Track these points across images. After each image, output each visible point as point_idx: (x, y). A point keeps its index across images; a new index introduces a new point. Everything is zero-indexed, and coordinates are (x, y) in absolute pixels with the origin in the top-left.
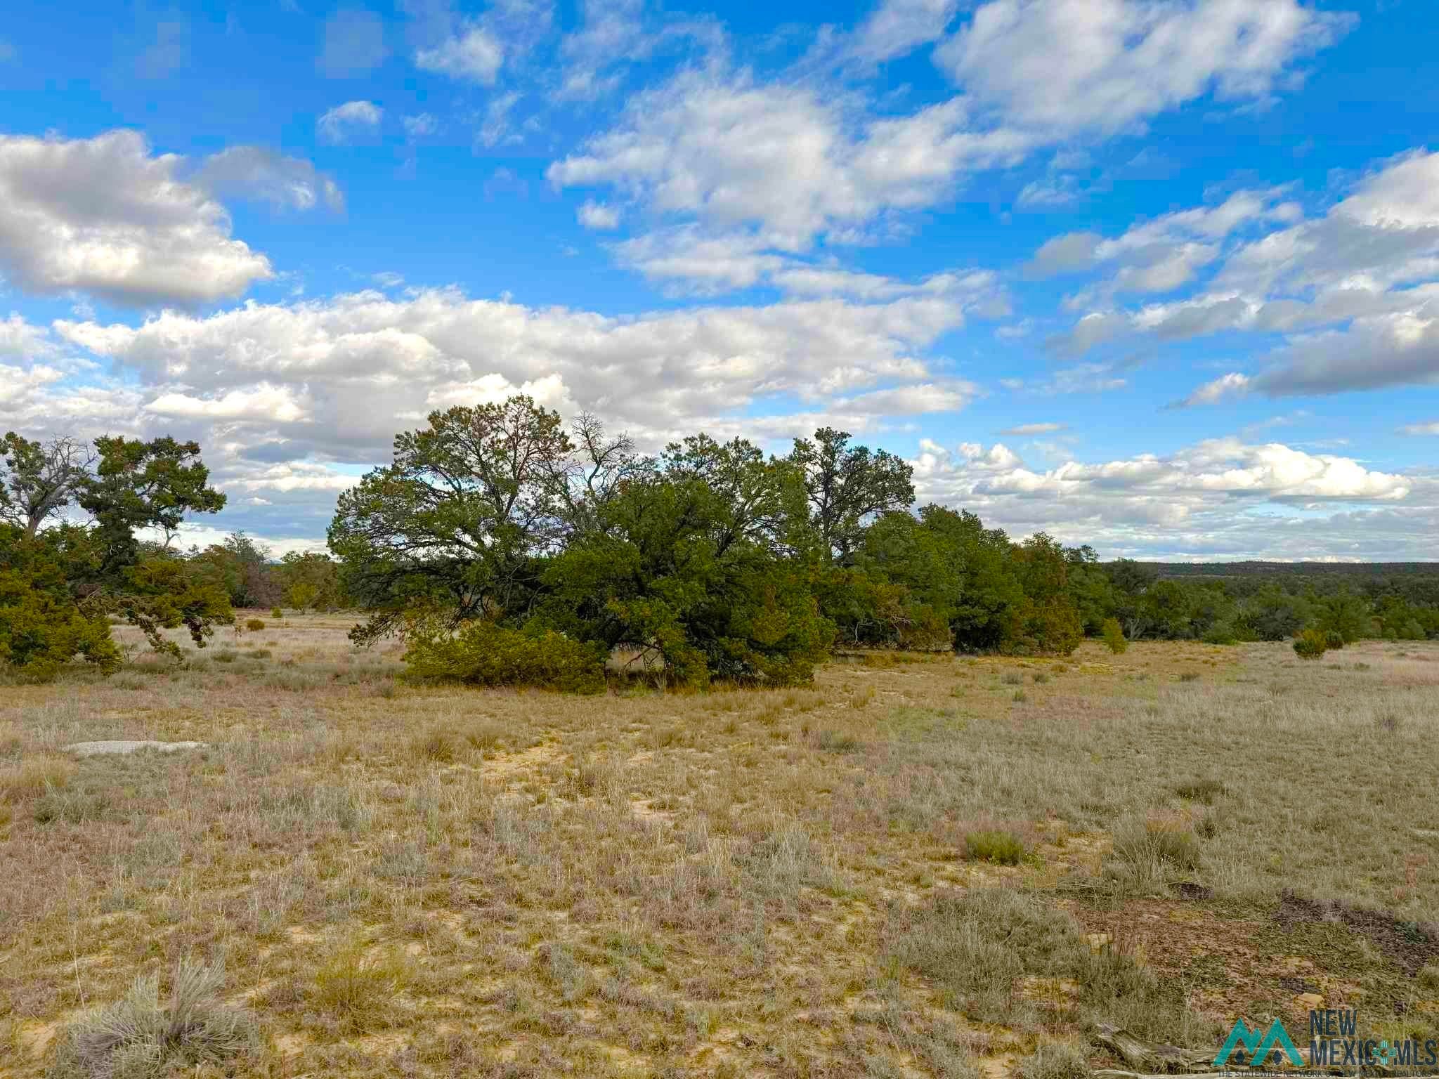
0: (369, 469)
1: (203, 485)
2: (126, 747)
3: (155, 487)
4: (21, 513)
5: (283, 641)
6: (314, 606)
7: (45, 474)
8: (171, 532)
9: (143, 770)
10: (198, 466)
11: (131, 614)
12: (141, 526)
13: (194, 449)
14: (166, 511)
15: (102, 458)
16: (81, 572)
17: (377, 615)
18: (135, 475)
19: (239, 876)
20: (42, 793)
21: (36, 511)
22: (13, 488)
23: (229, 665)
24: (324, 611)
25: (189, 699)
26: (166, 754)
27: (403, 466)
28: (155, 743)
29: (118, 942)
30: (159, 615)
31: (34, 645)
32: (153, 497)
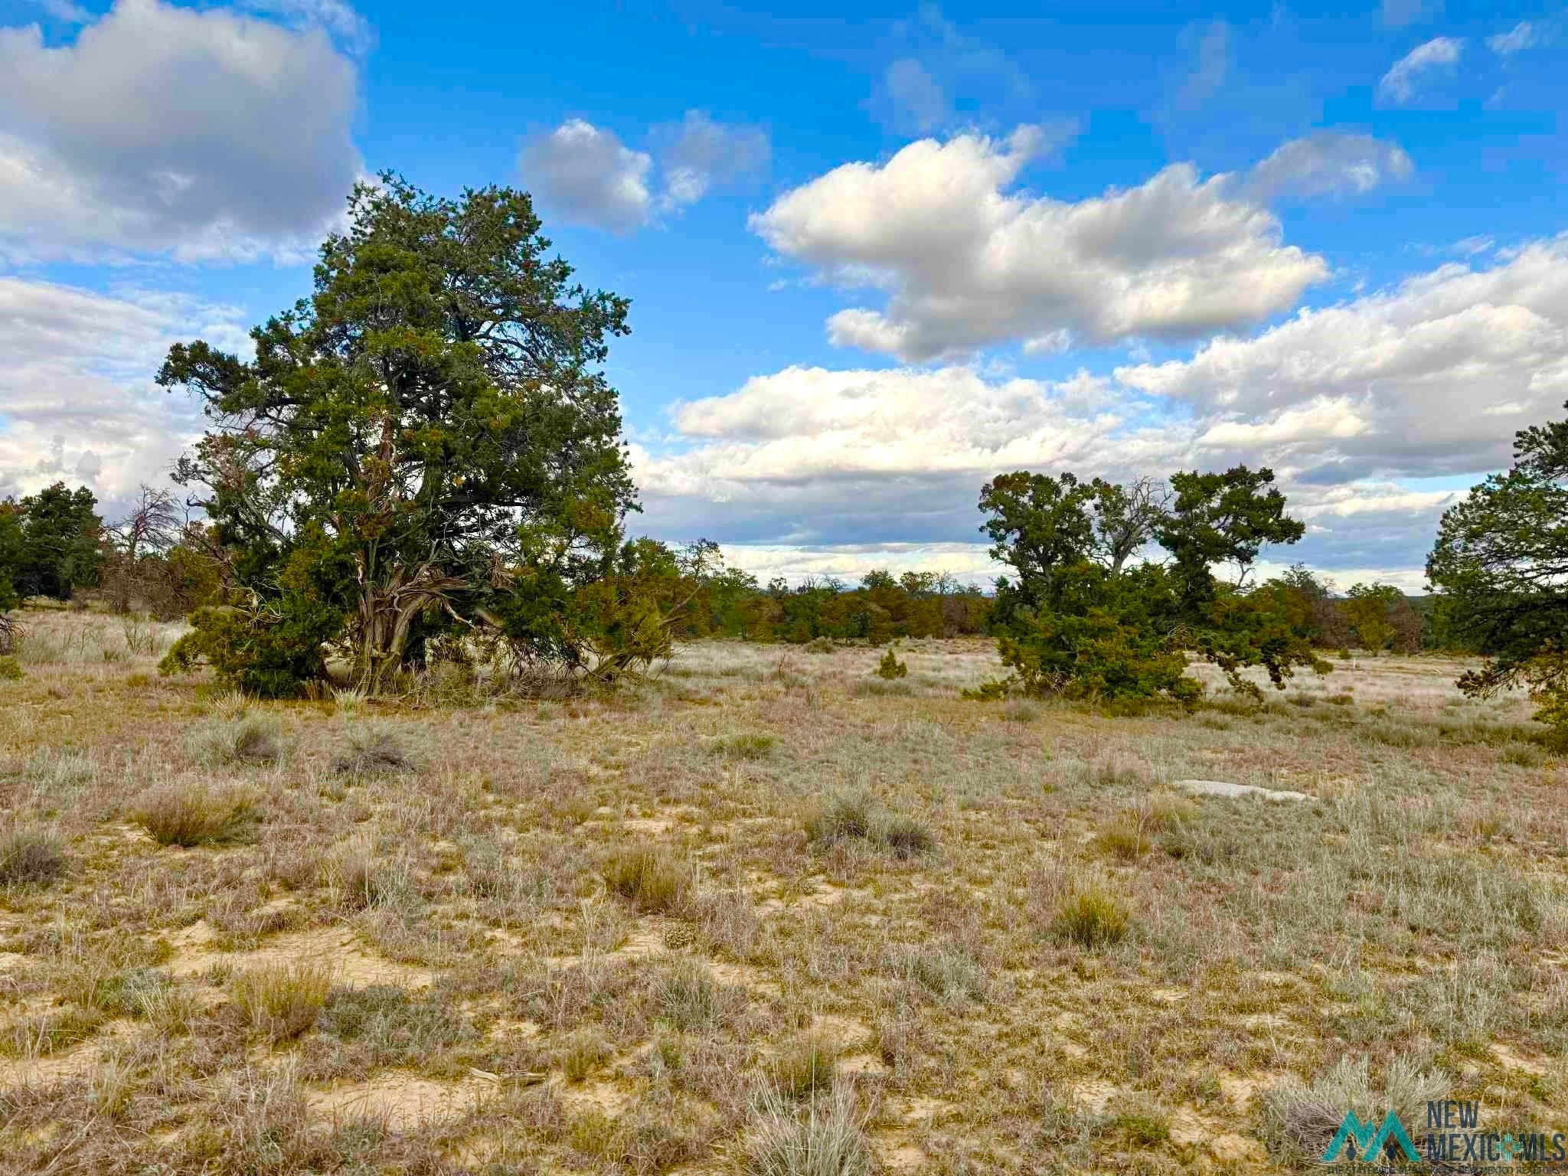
0: (1481, 478)
1: (1279, 514)
2: (1233, 790)
3: (1230, 520)
4: (1107, 553)
5: (1359, 686)
6: (1389, 647)
7: (1127, 514)
8: (1246, 567)
9: (1257, 818)
10: (1274, 494)
11: (1210, 652)
12: (1217, 561)
13: (1268, 476)
14: (1242, 544)
15: (1178, 494)
16: (1161, 608)
17: (1495, 660)
18: (1210, 509)
19: (1404, 960)
20: (1173, 829)
21: (1119, 553)
22: (1100, 530)
23: (1309, 710)
24: (1399, 653)
25: (1279, 745)
26: (1275, 803)
27: (1528, 473)
28: (1260, 790)
29: (1289, 1008)
30: (1237, 653)
31: (1124, 679)
32: (1227, 530)
